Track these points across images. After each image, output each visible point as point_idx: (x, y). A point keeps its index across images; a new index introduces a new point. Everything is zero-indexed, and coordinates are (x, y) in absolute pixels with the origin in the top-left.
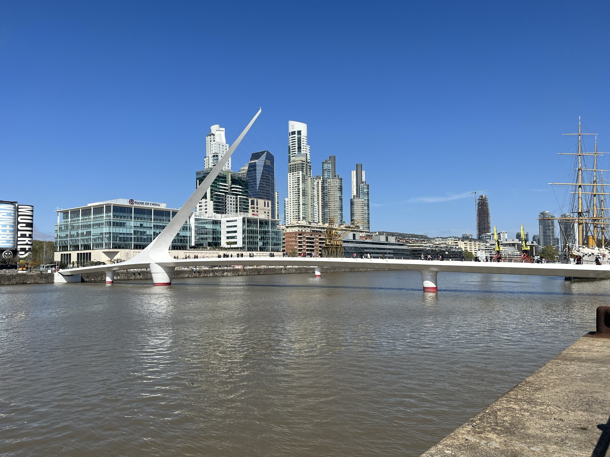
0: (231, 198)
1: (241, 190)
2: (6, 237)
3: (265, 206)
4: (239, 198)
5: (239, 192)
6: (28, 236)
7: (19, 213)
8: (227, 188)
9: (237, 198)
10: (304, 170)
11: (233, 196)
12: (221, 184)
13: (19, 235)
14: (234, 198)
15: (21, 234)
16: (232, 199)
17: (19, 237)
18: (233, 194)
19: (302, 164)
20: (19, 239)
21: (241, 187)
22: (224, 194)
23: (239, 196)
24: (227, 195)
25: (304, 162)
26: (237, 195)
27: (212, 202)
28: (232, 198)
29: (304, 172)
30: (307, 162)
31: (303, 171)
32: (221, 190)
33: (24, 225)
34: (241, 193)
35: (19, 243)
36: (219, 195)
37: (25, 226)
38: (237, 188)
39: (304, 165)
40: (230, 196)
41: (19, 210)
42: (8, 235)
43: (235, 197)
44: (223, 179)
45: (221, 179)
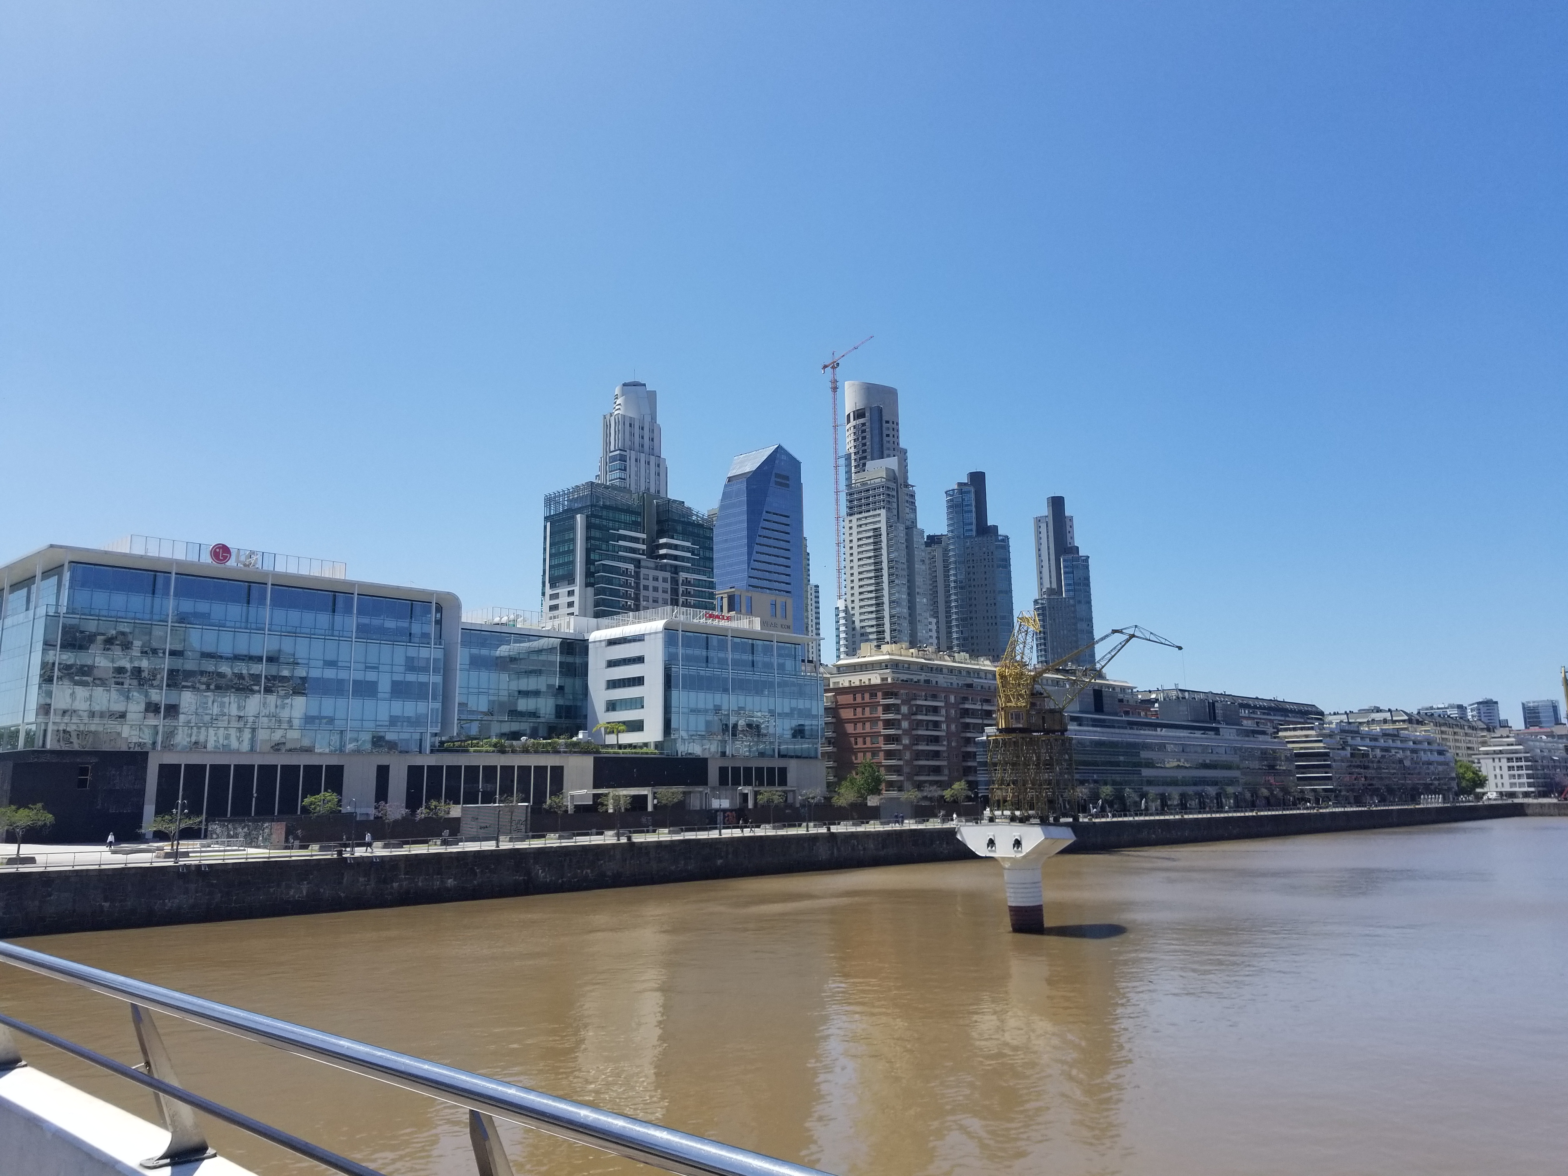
0: (655, 578)
1: (689, 555)
3: (774, 616)
4: (684, 579)
5: (682, 559)
8: (644, 547)
9: (675, 581)
11: (661, 574)
12: (621, 532)
16: (660, 584)
18: (663, 568)
21: (688, 544)
22: (631, 567)
23: (683, 575)
24: (644, 571)
26: (676, 570)
27: (590, 590)
28: (660, 579)
32: (621, 554)
34: (689, 566)
36: (616, 570)
38: (676, 547)
40: (652, 573)
43: (668, 575)
44: (629, 518)
45: (623, 517)
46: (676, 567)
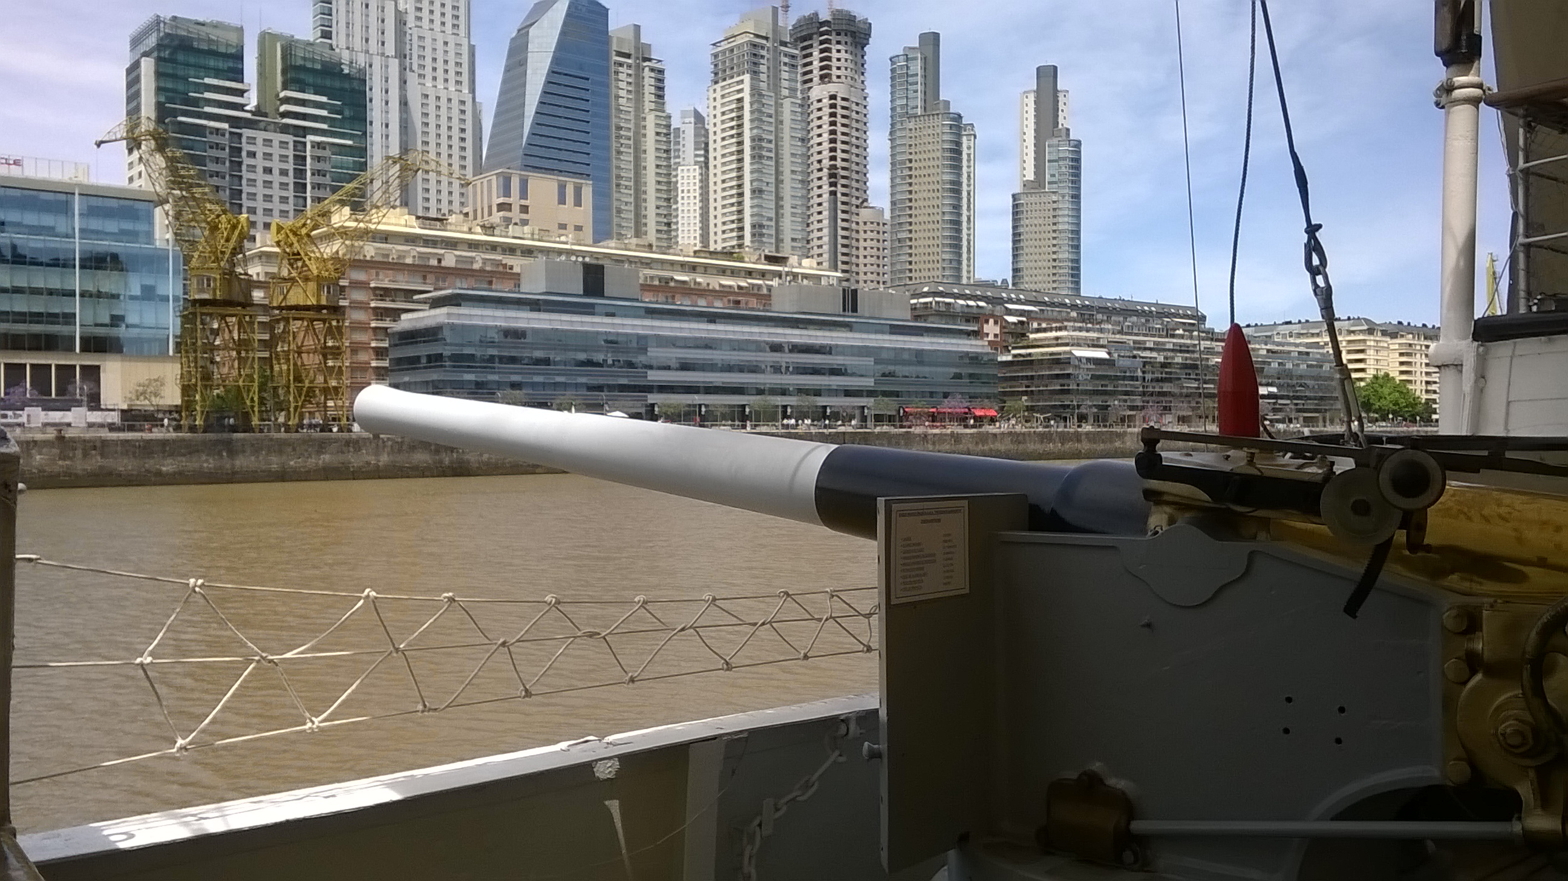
0: (268, 142)
1: (324, 113)
3: (562, 201)
4: (312, 142)
5: (314, 118)
9: (300, 146)
10: (763, 68)
11: (277, 137)
12: (207, 81)
14: (283, 144)
16: (276, 151)
18: (285, 129)
19: (755, 45)
21: (324, 99)
22: (226, 126)
23: (310, 138)
24: (247, 133)
25: (767, 38)
26: (305, 131)
28: (276, 144)
29: (763, 77)
30: (775, 41)
31: (755, 73)
32: (207, 109)
34: (325, 126)
36: (200, 130)
38: (303, 103)
39: (764, 53)
40: (260, 135)
43: (290, 139)
44: (221, 64)
45: (212, 63)
46: (304, 128)
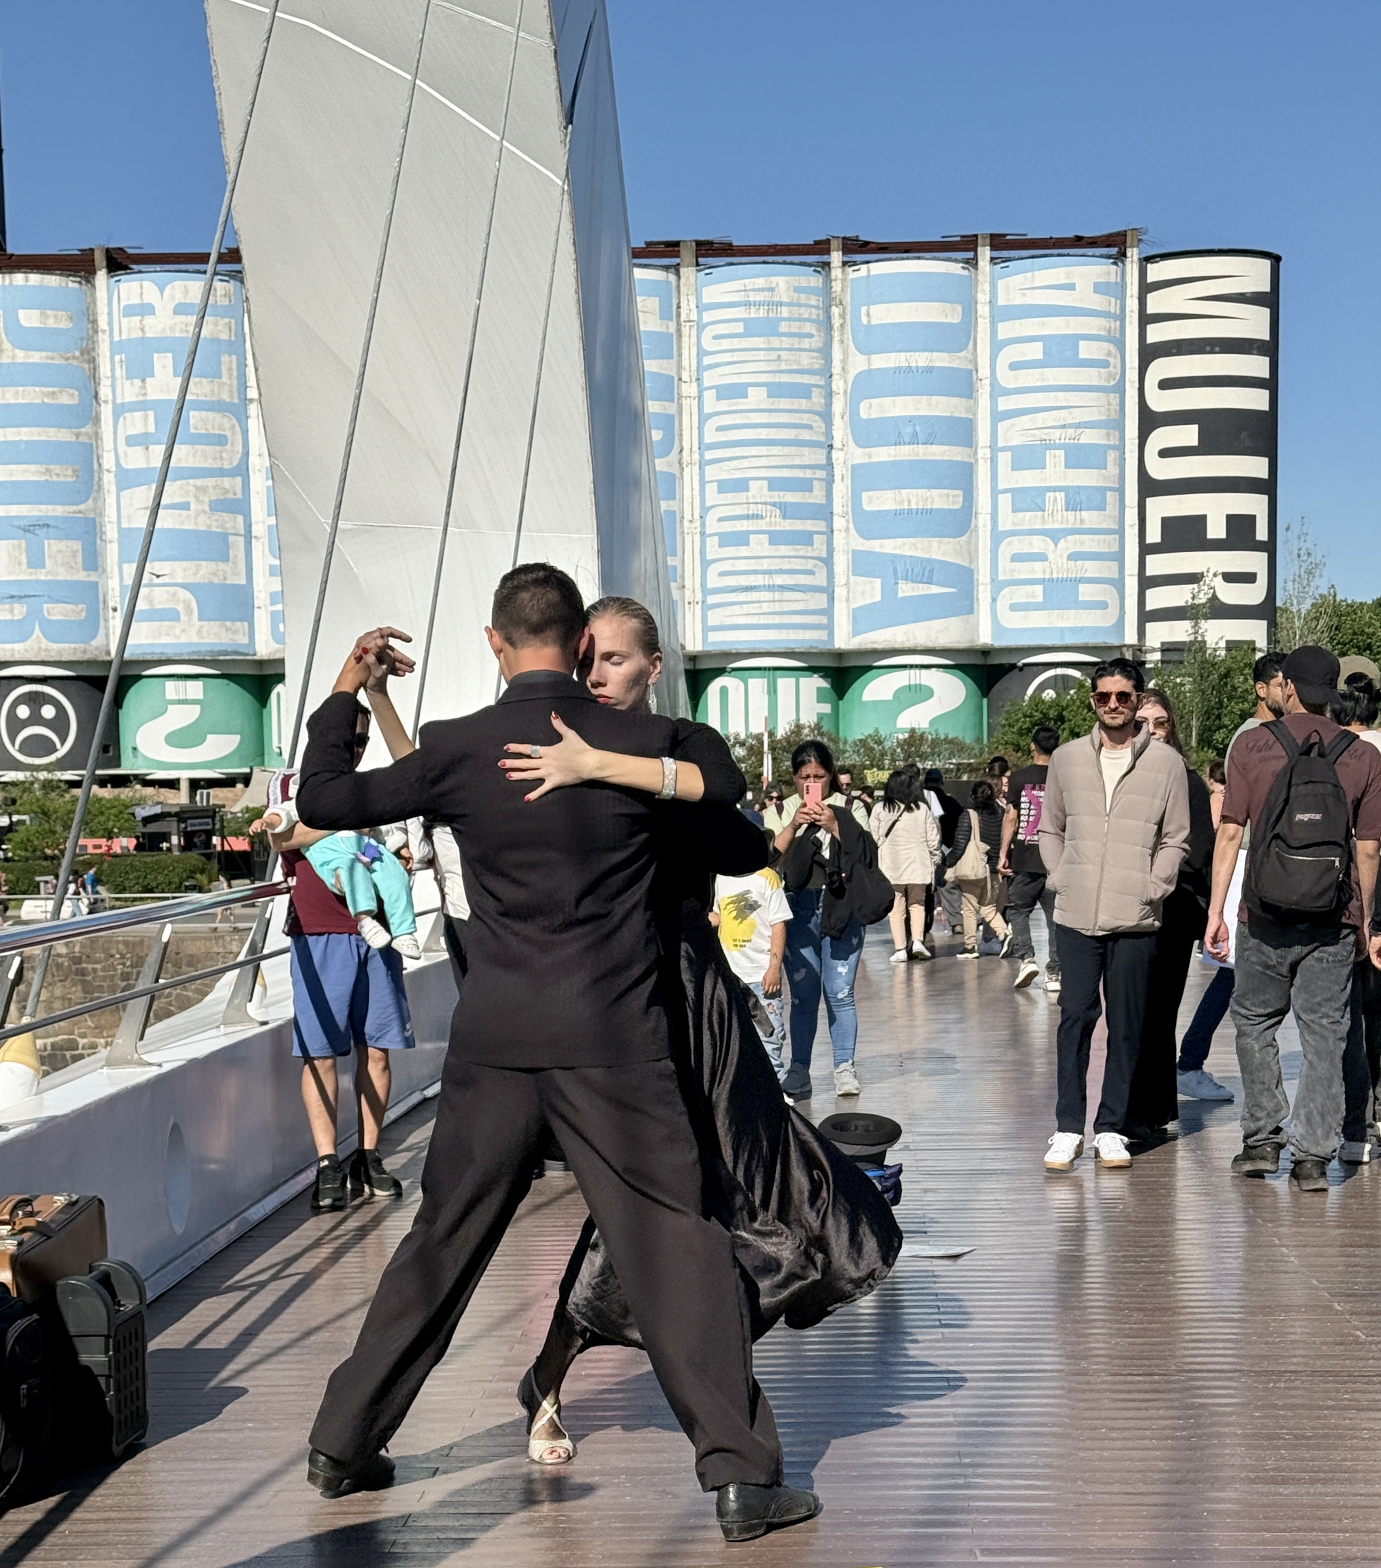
2: (1042, 557)
6: (1216, 530)
7: (1157, 334)
13: (1154, 535)
15: (1167, 523)
17: (1155, 549)
20: (1157, 565)
33: (1189, 435)
35: (1158, 598)
37: (1194, 442)
41: (1156, 303)
42: (1055, 536)
